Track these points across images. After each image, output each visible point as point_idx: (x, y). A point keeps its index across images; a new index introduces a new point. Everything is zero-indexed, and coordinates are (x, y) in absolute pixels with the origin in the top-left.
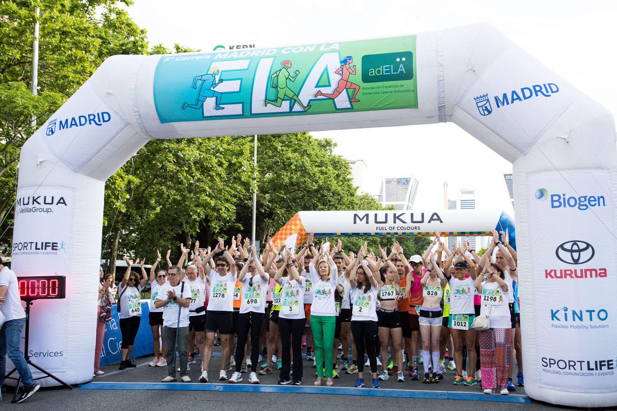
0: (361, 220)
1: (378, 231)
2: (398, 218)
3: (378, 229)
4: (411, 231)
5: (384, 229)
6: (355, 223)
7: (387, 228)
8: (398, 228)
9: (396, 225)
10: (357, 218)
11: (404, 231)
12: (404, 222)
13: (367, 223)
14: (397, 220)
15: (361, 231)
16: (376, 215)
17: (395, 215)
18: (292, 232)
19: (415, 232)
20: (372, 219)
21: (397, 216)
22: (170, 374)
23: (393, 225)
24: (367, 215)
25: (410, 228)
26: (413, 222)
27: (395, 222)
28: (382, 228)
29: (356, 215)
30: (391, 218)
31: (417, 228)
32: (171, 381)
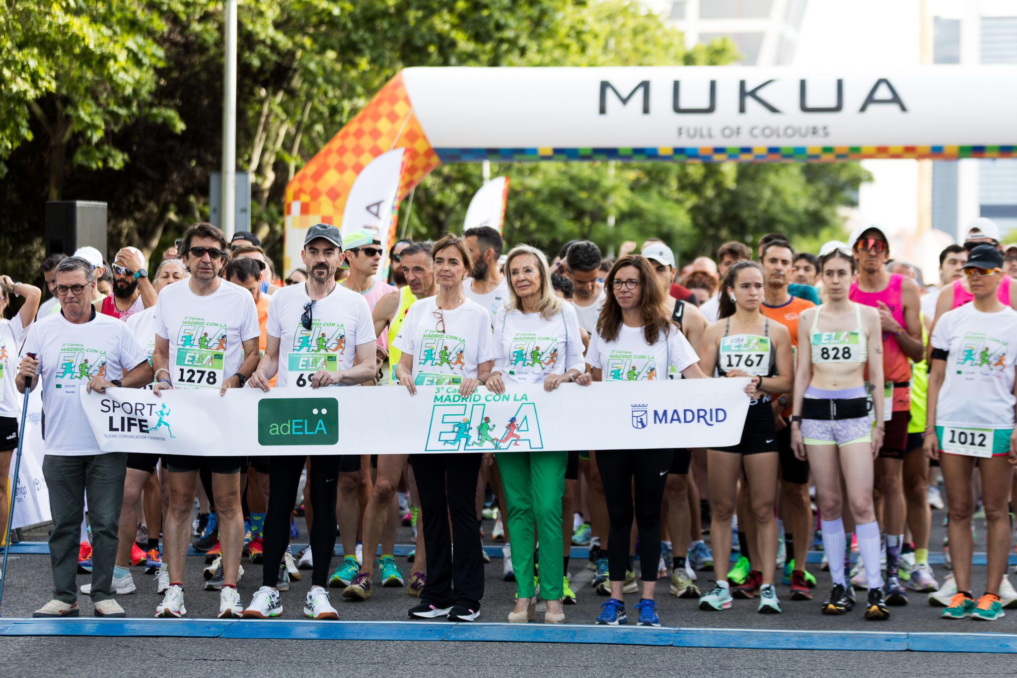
0: (624, 101)
1: (684, 142)
2: (753, 94)
3: (684, 136)
4: (796, 142)
5: (705, 132)
6: (602, 110)
7: (716, 132)
8: (756, 132)
9: (744, 121)
10: (609, 93)
11: (774, 142)
12: (773, 110)
13: (646, 110)
14: (750, 102)
15: (625, 141)
16: (676, 85)
17: (742, 84)
18: (382, 143)
19: (814, 144)
20: (661, 98)
21: (749, 88)
22: (60, 594)
23: (737, 119)
24: (645, 85)
25: (796, 132)
26: (804, 108)
27: (742, 109)
28: (697, 133)
29: (605, 85)
30: (728, 97)
31: (821, 132)
32: (64, 614)
